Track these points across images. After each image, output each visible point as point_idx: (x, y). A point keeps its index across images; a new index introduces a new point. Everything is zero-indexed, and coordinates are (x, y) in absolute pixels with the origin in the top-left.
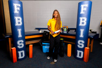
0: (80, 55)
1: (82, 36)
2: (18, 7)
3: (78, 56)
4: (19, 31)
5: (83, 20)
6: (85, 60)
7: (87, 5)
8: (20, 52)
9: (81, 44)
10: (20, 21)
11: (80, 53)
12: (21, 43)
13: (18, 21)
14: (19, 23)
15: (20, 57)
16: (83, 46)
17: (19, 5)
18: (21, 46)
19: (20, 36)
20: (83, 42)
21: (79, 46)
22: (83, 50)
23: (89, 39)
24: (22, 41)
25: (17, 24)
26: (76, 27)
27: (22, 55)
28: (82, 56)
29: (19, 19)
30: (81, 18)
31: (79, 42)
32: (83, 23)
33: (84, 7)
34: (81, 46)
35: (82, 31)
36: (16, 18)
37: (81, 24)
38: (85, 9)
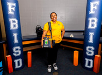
0: (89, 65)
1: (91, 41)
2: (12, 6)
3: (86, 65)
4: (15, 35)
5: (93, 21)
6: (96, 70)
8: (16, 61)
9: (90, 50)
10: (16, 24)
11: (89, 62)
12: (17, 49)
13: (13, 24)
14: (15, 26)
15: (17, 67)
16: (92, 53)
17: (14, 5)
18: (17, 53)
19: (16, 41)
20: (93, 48)
21: (87, 53)
22: (93, 58)
24: (19, 48)
25: (12, 28)
26: (84, 30)
27: (19, 65)
28: (91, 66)
29: (14, 22)
30: (90, 19)
31: (88, 48)
32: (93, 25)
33: (95, 5)
34: (90, 53)
35: (91, 35)
36: (11, 20)
37: (90, 27)
38: (96, 8)
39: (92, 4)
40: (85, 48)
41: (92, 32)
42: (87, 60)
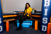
28: (46, 30)
32: (47, 4)
34: (45, 22)
35: (46, 10)
40: (42, 19)
41: (46, 8)
42: (43, 26)
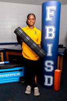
1: (50, 54)
3: (46, 84)
5: (51, 30)
7: (54, 8)
9: (49, 65)
11: (49, 79)
16: (52, 69)
20: (52, 62)
21: (46, 69)
22: (52, 74)
23: (59, 57)
30: (48, 28)
31: (46, 63)
32: (50, 35)
33: (51, 10)
34: (49, 68)
35: (50, 47)
37: (47, 37)
38: (53, 13)
39: (48, 8)
40: (44, 64)
42: (47, 77)
